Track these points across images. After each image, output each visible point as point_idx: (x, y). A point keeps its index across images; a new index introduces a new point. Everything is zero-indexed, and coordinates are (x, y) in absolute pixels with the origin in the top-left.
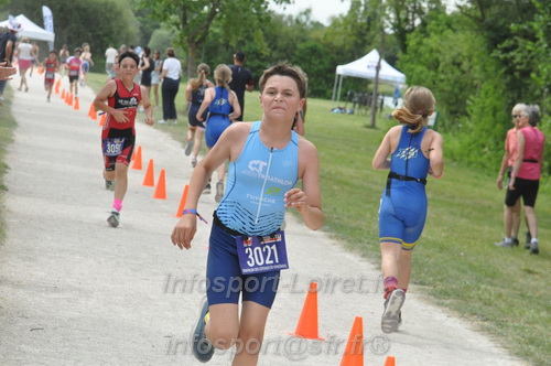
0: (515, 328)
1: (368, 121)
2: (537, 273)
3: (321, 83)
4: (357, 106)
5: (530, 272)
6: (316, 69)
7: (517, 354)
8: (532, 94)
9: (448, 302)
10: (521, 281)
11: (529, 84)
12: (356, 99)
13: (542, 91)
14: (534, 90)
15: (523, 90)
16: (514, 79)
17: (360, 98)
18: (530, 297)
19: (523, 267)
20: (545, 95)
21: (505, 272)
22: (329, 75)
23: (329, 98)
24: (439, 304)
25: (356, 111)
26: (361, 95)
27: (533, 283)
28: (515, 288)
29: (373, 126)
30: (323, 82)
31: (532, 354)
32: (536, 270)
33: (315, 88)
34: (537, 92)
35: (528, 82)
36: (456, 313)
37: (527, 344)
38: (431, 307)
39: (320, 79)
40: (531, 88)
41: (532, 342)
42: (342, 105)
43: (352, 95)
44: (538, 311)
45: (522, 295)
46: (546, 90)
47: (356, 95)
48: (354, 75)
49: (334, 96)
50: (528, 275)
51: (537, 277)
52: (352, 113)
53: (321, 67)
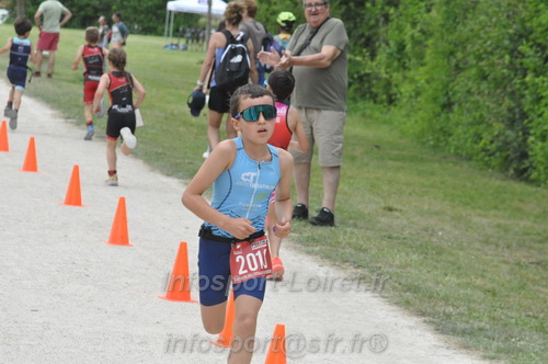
0: (390, 274)
2: (396, 210)
3: (151, 20)
4: (190, 41)
5: (390, 209)
6: (145, 5)
7: (396, 304)
8: (367, 24)
9: (318, 248)
10: (383, 220)
11: (364, 15)
12: (189, 35)
13: (378, 21)
14: (369, 20)
15: (358, 20)
16: (349, 9)
17: (193, 34)
18: (397, 238)
19: (383, 205)
20: (381, 24)
21: (366, 212)
22: (159, 12)
23: (161, 34)
24: (308, 253)
25: (189, 48)
26: (193, 30)
28: (380, 230)
30: (154, 18)
32: (395, 206)
33: (146, 25)
34: (373, 22)
35: (363, 12)
36: (327, 261)
38: (301, 256)
39: (150, 16)
40: (366, 17)
41: (409, 290)
42: (175, 41)
43: (184, 32)
44: (408, 254)
45: (389, 237)
46: (382, 19)
47: (188, 30)
48: (185, 11)
49: (166, 33)
50: (389, 213)
51: (397, 214)
52: (185, 49)
53: (150, 3)
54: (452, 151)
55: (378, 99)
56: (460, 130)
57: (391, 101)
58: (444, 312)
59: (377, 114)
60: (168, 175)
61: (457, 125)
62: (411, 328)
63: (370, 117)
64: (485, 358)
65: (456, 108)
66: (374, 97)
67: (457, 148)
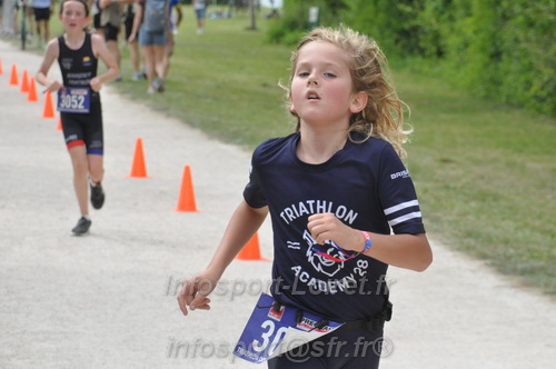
0: (450, 223)
1: (248, 23)
2: (452, 161)
4: (234, 9)
5: (445, 161)
7: (458, 249)
10: (440, 172)
18: (454, 189)
19: (438, 157)
21: (423, 165)
25: (234, 15)
27: (453, 173)
28: (437, 181)
29: (253, 28)
31: (474, 248)
32: (453, 158)
37: (465, 237)
41: (469, 234)
44: (466, 202)
45: (447, 188)
50: (445, 165)
51: (453, 165)
52: (229, 16)
54: (504, 99)
55: (427, 53)
56: (510, 79)
57: (440, 54)
58: (504, 255)
59: (426, 69)
60: (227, 142)
61: (507, 73)
62: (473, 271)
63: (420, 72)
64: (546, 293)
65: (504, 57)
66: (422, 51)
67: (508, 97)
